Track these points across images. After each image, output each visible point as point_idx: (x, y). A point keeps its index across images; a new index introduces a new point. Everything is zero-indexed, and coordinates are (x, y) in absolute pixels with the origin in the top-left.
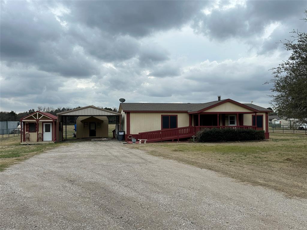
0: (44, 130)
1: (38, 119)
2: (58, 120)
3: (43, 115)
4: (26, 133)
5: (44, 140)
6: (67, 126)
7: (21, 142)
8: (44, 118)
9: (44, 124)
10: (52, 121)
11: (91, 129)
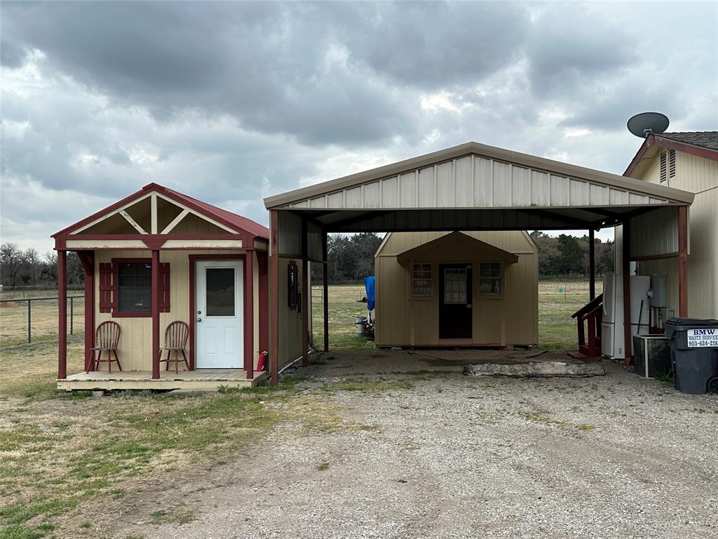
0: (202, 304)
1: (154, 231)
2: (274, 242)
3: (186, 211)
4: (101, 318)
5: (200, 363)
6: (329, 288)
7: (63, 373)
8: (194, 226)
9: (202, 267)
10: (238, 244)
11: (448, 300)
